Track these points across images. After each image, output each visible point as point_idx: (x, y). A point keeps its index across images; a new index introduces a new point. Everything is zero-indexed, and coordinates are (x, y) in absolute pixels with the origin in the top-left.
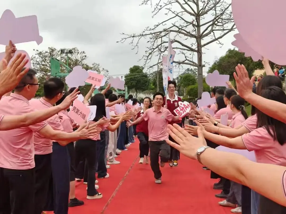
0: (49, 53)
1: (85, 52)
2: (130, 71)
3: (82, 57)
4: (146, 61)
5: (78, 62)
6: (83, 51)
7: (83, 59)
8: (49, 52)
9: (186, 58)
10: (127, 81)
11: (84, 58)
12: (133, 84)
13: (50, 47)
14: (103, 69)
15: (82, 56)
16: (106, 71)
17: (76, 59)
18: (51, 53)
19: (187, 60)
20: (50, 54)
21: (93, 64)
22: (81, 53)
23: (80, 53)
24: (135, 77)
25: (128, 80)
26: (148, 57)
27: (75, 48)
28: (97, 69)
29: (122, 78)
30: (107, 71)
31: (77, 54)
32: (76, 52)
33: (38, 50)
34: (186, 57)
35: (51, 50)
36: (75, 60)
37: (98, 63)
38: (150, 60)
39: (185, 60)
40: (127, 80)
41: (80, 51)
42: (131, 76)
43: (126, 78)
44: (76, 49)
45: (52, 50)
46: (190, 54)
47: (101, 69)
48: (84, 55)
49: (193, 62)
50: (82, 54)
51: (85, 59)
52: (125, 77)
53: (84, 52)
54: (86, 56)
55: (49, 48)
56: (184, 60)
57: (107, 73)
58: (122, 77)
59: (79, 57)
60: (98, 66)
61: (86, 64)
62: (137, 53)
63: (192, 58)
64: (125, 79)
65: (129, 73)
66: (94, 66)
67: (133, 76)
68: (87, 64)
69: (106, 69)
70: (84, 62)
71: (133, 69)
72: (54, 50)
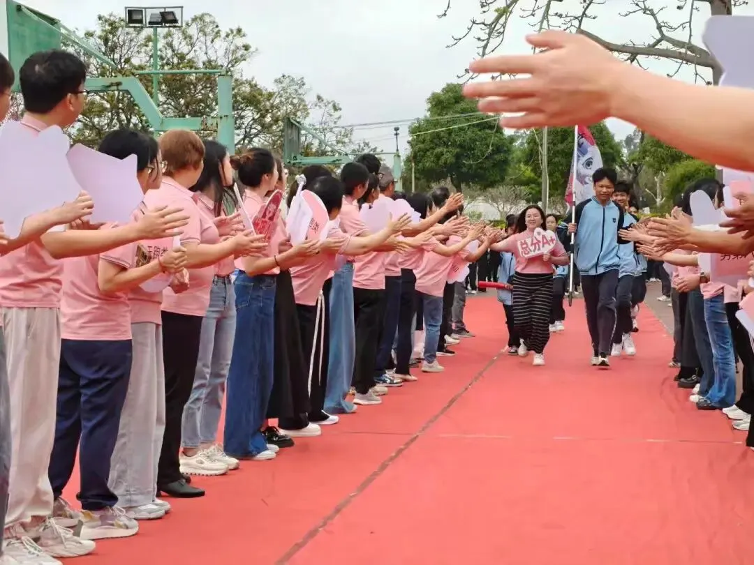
0: (100, 37)
1: (244, 30)
2: (429, 106)
3: (234, 52)
4: (485, 47)
6: (235, 28)
7: (236, 61)
8: (99, 33)
9: (661, 32)
10: (420, 150)
11: (239, 54)
12: (442, 161)
13: (106, 14)
14: (319, 98)
15: (232, 47)
16: (330, 106)
17: (210, 62)
18: (111, 36)
19: (663, 38)
20: (106, 41)
21: (278, 81)
22: (227, 36)
23: (223, 34)
24: (450, 132)
25: (423, 142)
27: (203, 15)
28: (295, 101)
29: (397, 134)
30: (336, 108)
31: (212, 41)
32: (208, 30)
34: (659, 28)
35: (108, 28)
36: (204, 63)
37: (297, 78)
39: (658, 41)
40: (422, 146)
41: (224, 30)
42: (435, 125)
43: (416, 136)
44: (207, 19)
45: (111, 25)
46: (679, 8)
47: (310, 99)
48: (240, 42)
49: (691, 48)
50: (231, 37)
51: (243, 58)
52: (414, 131)
53: (239, 31)
54: (246, 48)
55: (100, 18)
56: (652, 41)
57: (337, 114)
58: (397, 129)
59: (218, 51)
60: (297, 87)
62: (445, 15)
64: (413, 140)
65: (428, 114)
67: (442, 124)
69: (330, 100)
70: (245, 71)
71: (442, 98)
72: (117, 25)
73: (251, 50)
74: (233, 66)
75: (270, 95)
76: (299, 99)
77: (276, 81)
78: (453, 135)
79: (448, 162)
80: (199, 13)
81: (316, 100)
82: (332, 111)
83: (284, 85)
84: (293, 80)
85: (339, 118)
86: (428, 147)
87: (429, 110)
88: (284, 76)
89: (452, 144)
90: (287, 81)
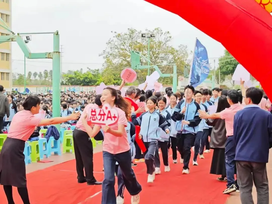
0: (129, 35)
1: (170, 32)
3: (166, 39)
5: (162, 45)
6: (167, 31)
7: (168, 41)
8: (128, 33)
11: (168, 39)
12: (228, 70)
13: (130, 28)
14: (191, 52)
15: (166, 37)
17: (160, 41)
18: (131, 34)
20: (130, 36)
21: (179, 47)
22: (165, 34)
23: (164, 33)
24: (231, 61)
25: (223, 63)
27: (158, 28)
28: (184, 52)
29: (214, 62)
31: (161, 36)
32: (159, 32)
33: (117, 32)
36: (158, 42)
40: (222, 65)
41: (164, 32)
42: (227, 58)
43: (220, 62)
44: (159, 29)
45: (132, 31)
47: (189, 52)
48: (168, 35)
50: (166, 34)
52: (220, 60)
54: (170, 37)
55: (128, 29)
58: (215, 60)
59: (162, 38)
60: (185, 48)
61: (170, 47)
64: (219, 63)
65: (224, 55)
66: (181, 49)
67: (229, 59)
68: (172, 47)
70: (169, 44)
72: (134, 31)
73: (172, 37)
74: (166, 42)
75: (177, 51)
76: (186, 52)
77: (179, 46)
78: (232, 61)
79: (230, 69)
80: (157, 28)
84: (184, 46)
86: (224, 65)
87: (225, 53)
89: (232, 64)
90: (182, 46)
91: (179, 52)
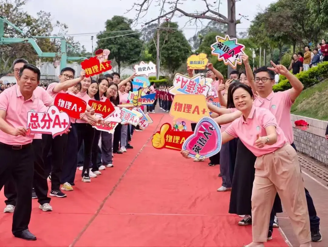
2: (106, 25)
4: (139, 14)
5: (11, 9)
7: (21, 4)
9: (208, 8)
10: (102, 46)
12: (112, 51)
14: (58, 22)
16: (63, 26)
17: (8, 4)
19: (209, 10)
21: (38, 14)
24: (115, 38)
25: (102, 42)
26: (142, 5)
28: (47, 23)
29: (92, 39)
30: (65, 27)
34: (207, 6)
36: (5, 5)
37: (47, 12)
38: (146, 11)
39: (207, 11)
40: (102, 44)
42: (109, 35)
43: (99, 39)
46: (214, 3)
47: (53, 23)
49: (220, 15)
51: (23, 3)
52: (99, 37)
56: (205, 11)
57: (67, 30)
58: (92, 37)
60: (47, 17)
61: (25, 14)
63: (218, 8)
64: (99, 41)
65: (105, 29)
66: (41, 17)
67: (112, 35)
68: (27, 13)
69: (63, 23)
70: (23, 9)
71: (112, 22)
74: (18, 6)
75: (35, 21)
76: (49, 22)
77: (38, 13)
78: (117, 39)
79: (115, 51)
81: (56, 22)
82: (64, 29)
83: (41, 15)
84: (45, 13)
85: (67, 32)
86: (105, 44)
87: (106, 27)
88: (41, 11)
89: (116, 44)
90: (43, 14)
91: (39, 22)
